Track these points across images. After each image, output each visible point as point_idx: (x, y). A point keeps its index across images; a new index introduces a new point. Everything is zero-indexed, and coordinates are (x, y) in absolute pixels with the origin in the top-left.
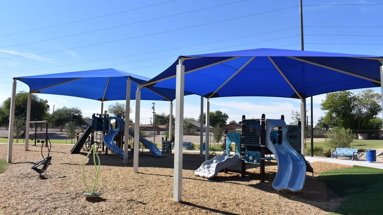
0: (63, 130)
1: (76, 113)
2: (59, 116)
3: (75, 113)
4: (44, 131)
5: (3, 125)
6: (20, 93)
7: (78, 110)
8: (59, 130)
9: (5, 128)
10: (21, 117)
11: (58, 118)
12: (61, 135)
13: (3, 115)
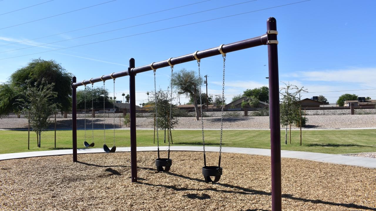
0: (96, 115)
1: (103, 93)
2: (81, 98)
3: (101, 94)
4: (69, 117)
5: (12, 111)
6: (34, 62)
7: (104, 90)
8: (91, 114)
9: (16, 116)
10: (44, 85)
11: (81, 100)
12: (98, 123)
13: (11, 95)
